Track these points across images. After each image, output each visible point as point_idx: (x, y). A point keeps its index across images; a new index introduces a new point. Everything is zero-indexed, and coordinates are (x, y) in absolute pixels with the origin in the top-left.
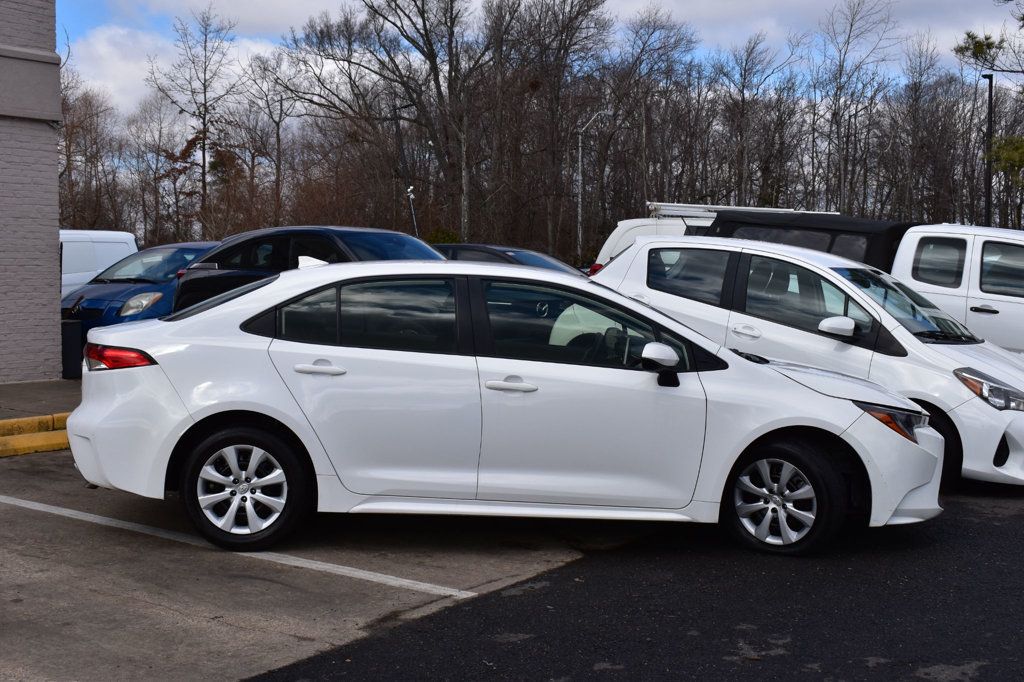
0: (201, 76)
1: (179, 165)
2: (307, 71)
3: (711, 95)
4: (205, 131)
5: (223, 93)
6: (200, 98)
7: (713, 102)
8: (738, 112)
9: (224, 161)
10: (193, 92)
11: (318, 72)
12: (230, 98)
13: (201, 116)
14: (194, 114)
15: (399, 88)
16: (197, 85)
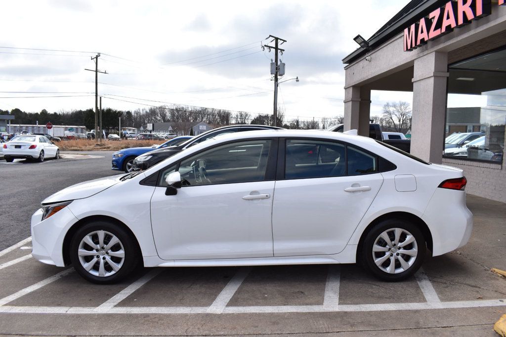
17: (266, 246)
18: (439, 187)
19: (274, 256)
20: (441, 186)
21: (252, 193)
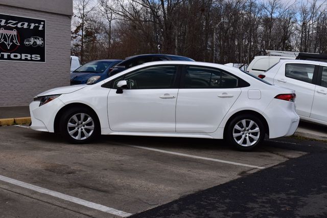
0: (82, 4)
1: (74, 35)
2: (118, 3)
3: (259, 15)
4: (83, 24)
5: (89, 10)
6: (82, 12)
7: (260, 18)
8: (268, 22)
9: (89, 34)
10: (80, 9)
11: (122, 3)
12: (92, 12)
13: (82, 18)
14: (79, 17)
15: (149, 10)
16: (81, 7)
17: (172, 126)
18: (275, 98)
19: (176, 132)
20: (276, 97)
21: (165, 94)
